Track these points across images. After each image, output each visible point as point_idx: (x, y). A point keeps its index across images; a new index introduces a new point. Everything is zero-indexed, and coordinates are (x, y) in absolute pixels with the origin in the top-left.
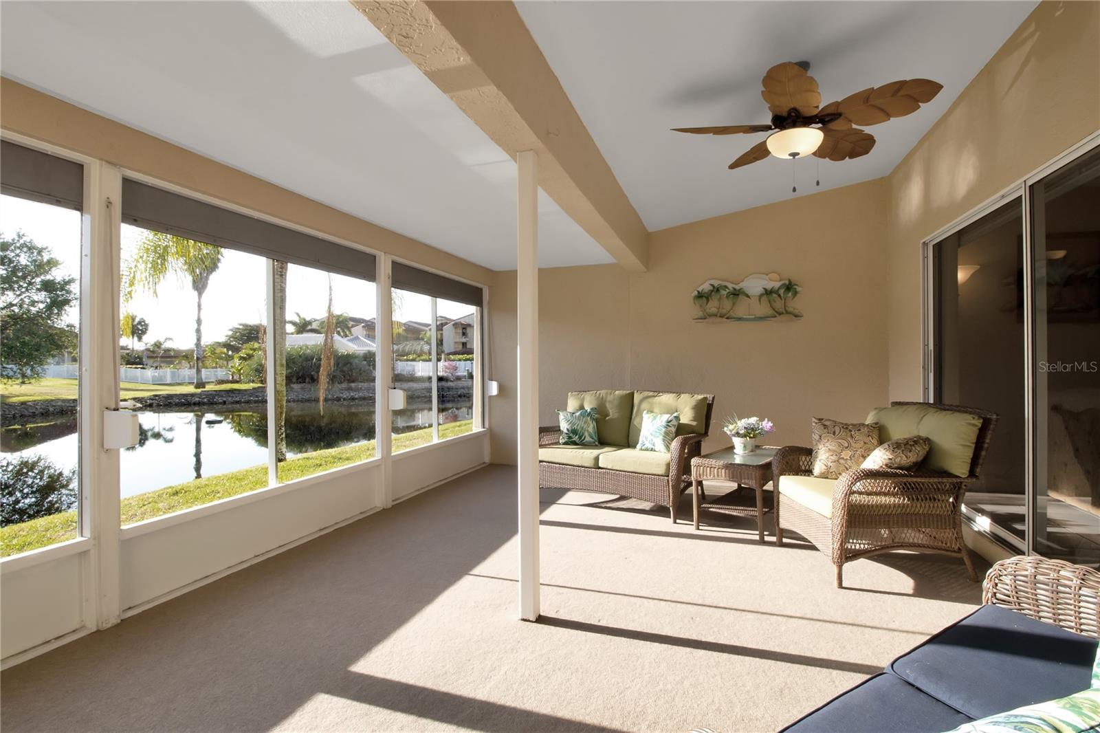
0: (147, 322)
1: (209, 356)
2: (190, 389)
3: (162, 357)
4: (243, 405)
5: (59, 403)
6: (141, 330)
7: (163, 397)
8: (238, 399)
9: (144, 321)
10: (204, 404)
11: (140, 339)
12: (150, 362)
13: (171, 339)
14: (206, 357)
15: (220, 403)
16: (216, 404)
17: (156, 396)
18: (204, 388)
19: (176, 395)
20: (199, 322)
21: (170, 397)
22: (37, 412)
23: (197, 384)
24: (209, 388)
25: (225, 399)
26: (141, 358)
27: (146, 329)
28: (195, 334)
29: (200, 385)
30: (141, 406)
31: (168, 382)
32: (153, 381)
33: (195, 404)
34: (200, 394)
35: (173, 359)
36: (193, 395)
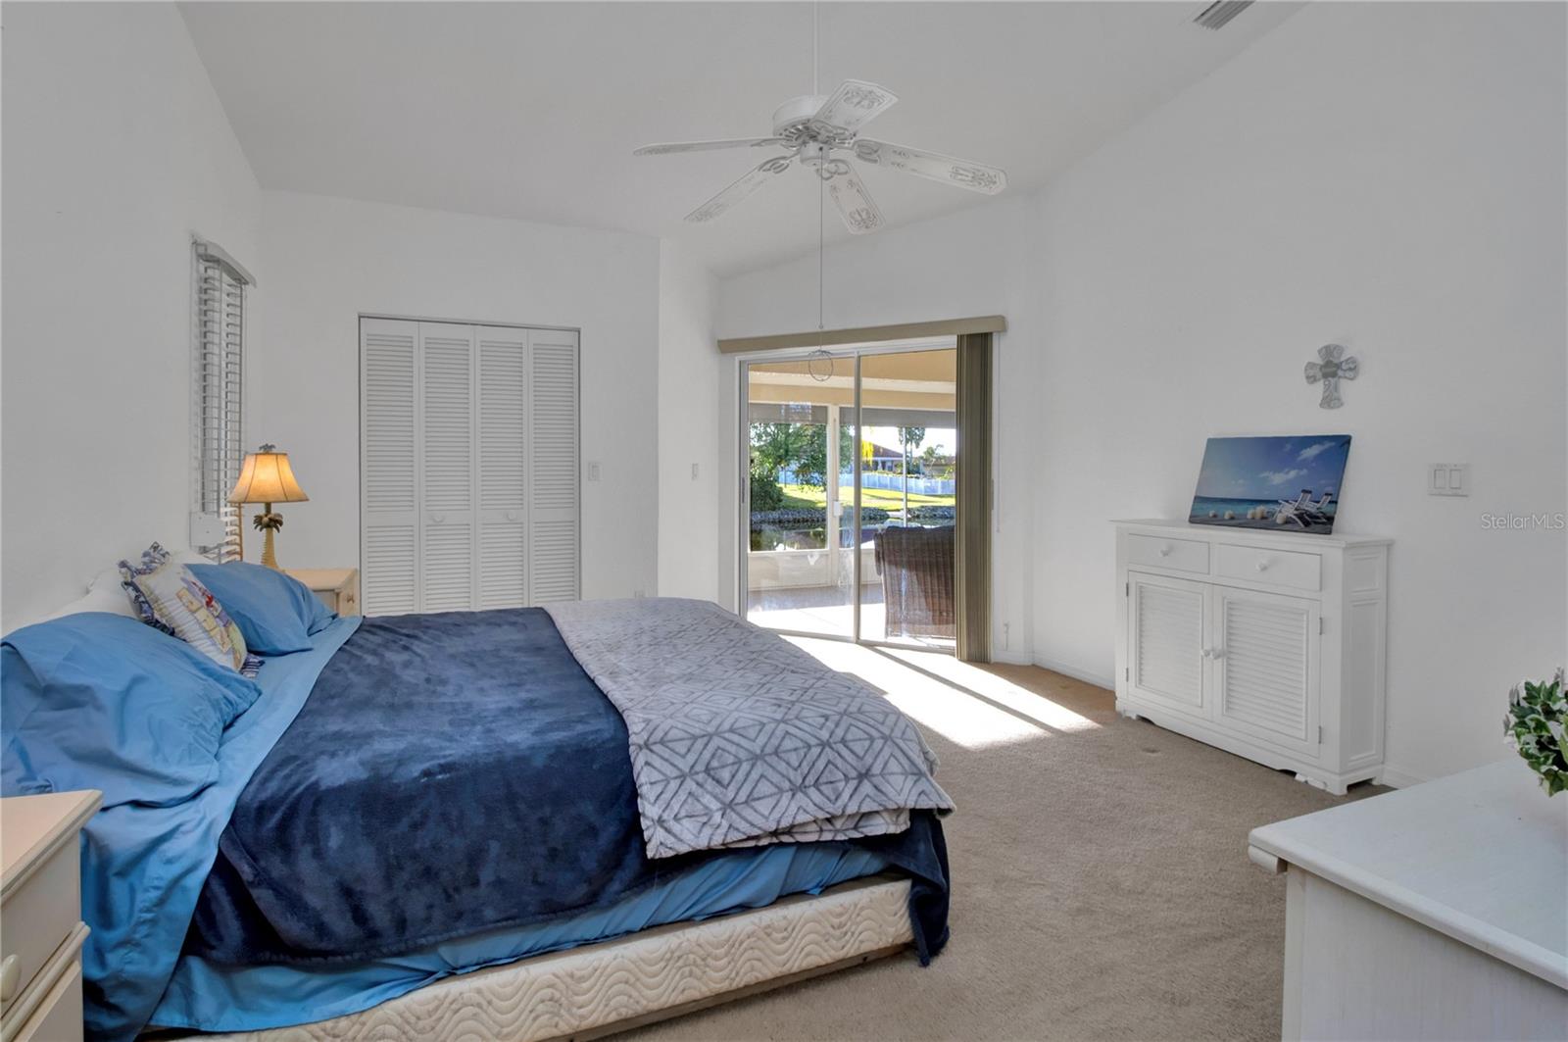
3: (934, 465)
11: (918, 445)
12: (927, 470)
13: (942, 446)
17: (923, 507)
19: (941, 507)
21: (935, 509)
26: (917, 466)
31: (939, 493)
32: (926, 491)
35: (945, 468)
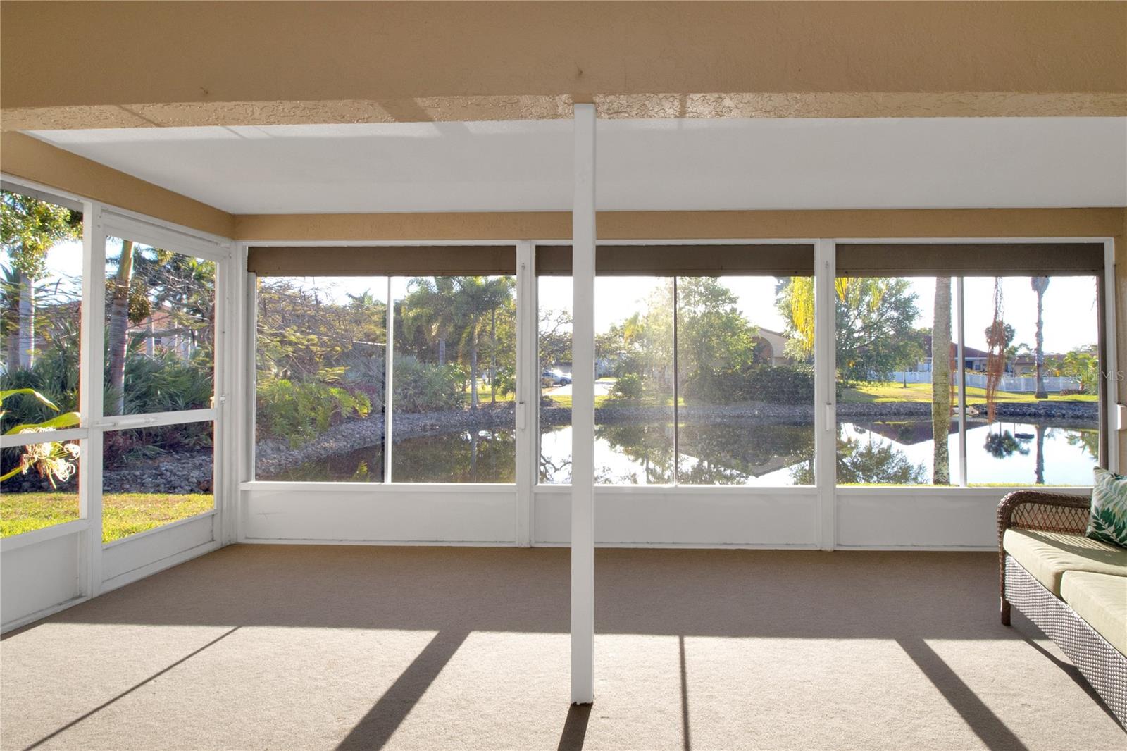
0: (1013, 328)
1: (1069, 362)
2: (1031, 399)
4: (1085, 420)
5: (909, 406)
6: (1007, 336)
7: (1000, 406)
8: (1080, 413)
9: (1010, 328)
10: (1040, 415)
14: (1066, 364)
15: (1059, 416)
16: (1054, 416)
18: (1047, 398)
20: (1040, 324)
22: (891, 412)
23: (1038, 393)
24: (1051, 398)
25: (1064, 412)
27: (1012, 336)
28: (1036, 338)
29: (1041, 394)
30: (978, 412)
31: (1022, 390)
33: (1030, 415)
34: (1038, 405)
36: (1029, 405)
